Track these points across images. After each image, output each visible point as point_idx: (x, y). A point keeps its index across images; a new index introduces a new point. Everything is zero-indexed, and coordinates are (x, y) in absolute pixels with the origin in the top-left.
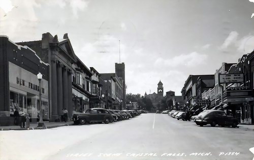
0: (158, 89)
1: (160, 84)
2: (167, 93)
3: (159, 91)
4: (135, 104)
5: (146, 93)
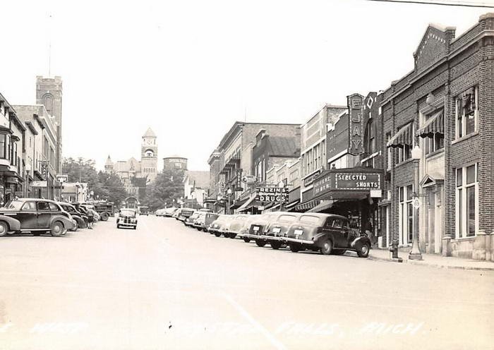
0: (145, 150)
2: (166, 160)
3: (145, 155)
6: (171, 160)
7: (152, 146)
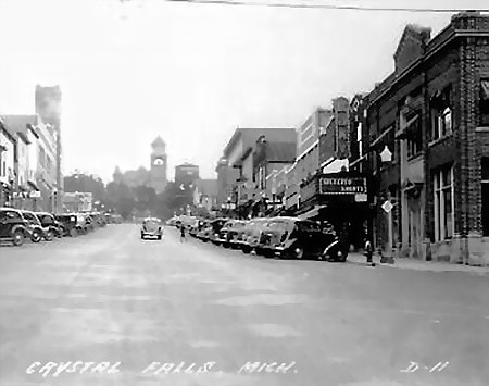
0: (154, 158)
1: (158, 144)
2: (178, 168)
3: (156, 163)
4: (88, 198)
5: (117, 168)
6: (183, 169)
7: (161, 154)
